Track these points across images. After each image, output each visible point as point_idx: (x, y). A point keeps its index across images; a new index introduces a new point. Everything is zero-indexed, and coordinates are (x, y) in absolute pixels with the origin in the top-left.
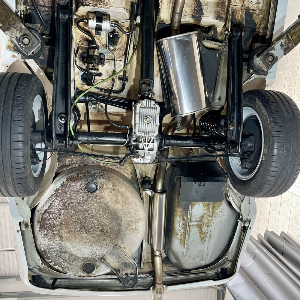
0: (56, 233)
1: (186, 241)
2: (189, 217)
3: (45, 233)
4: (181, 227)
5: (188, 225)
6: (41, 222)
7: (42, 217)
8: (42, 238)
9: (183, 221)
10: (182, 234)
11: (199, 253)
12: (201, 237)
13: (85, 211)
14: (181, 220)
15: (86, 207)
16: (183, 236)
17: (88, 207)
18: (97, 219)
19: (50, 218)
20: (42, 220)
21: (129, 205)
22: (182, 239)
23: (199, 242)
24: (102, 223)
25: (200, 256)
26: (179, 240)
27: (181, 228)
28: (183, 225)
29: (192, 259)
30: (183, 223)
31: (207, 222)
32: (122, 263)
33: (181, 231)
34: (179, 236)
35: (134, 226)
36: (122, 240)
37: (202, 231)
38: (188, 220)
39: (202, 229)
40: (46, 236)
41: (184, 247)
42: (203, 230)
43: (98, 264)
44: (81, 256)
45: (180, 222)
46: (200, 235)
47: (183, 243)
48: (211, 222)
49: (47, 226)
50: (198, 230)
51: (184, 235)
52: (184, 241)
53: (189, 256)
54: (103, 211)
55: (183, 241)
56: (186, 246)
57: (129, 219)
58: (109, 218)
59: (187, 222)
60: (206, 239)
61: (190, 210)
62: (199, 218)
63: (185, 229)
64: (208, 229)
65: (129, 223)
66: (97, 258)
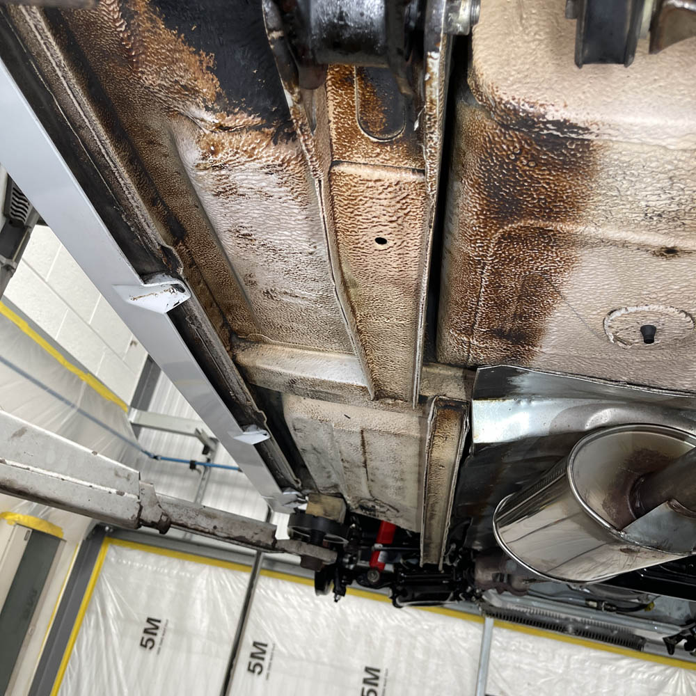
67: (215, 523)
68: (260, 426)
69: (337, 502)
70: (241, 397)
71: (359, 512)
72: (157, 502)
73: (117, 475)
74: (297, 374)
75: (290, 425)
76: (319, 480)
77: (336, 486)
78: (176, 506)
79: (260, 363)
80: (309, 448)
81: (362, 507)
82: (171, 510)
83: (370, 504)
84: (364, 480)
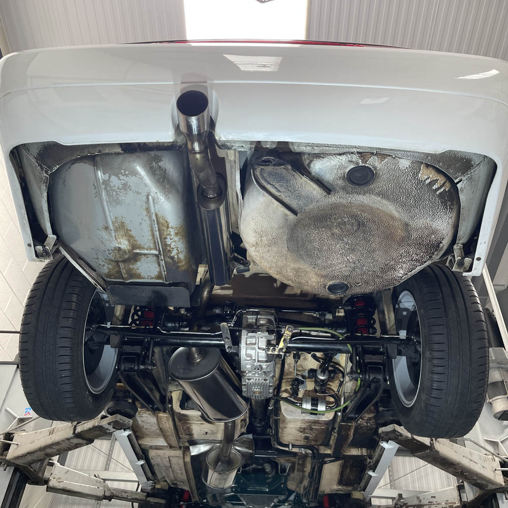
0: (414, 235)
1: (156, 225)
2: (163, 263)
3: (433, 236)
4: (174, 247)
5: (162, 252)
6: (436, 250)
7: (431, 257)
8: (442, 228)
9: (172, 255)
10: (168, 237)
11: (118, 199)
12: (127, 229)
13: (353, 250)
14: (176, 257)
15: (352, 257)
16: (165, 233)
17: (348, 258)
18: (333, 234)
19: (417, 255)
20: (433, 253)
21: (274, 265)
22: (165, 229)
23: (127, 222)
24: (323, 229)
25: (114, 193)
26: (170, 225)
27: (172, 246)
28: (169, 251)
29: (130, 186)
30: (171, 254)
31: (123, 255)
32: (287, 181)
33: (172, 241)
34: (173, 233)
35: (264, 239)
36: (287, 220)
37: (129, 241)
38: (163, 259)
39: (130, 243)
40: (434, 232)
41: (156, 215)
42: (127, 243)
43: (340, 182)
44: (373, 196)
45: (178, 253)
46: (130, 233)
47: (161, 220)
48: (116, 255)
49: (428, 244)
50: (136, 241)
51: (163, 234)
52: (160, 225)
53: (138, 193)
54: (320, 250)
55: (162, 224)
56: (154, 217)
57: (275, 249)
58: (310, 242)
59: (163, 255)
60: (114, 226)
61: (164, 271)
62: (143, 259)
63: (165, 245)
64: (117, 245)
65: (273, 243)
66: (341, 193)
67: (127, 494)
68: (143, 459)
69: (165, 483)
70: (138, 452)
71: (172, 486)
72: (109, 489)
73: (97, 482)
74: (152, 444)
75: (150, 458)
76: (159, 476)
77: (164, 477)
78: (115, 490)
79: (143, 443)
80: (155, 464)
81: (173, 484)
82: (113, 492)
83: (175, 482)
84: (171, 472)
